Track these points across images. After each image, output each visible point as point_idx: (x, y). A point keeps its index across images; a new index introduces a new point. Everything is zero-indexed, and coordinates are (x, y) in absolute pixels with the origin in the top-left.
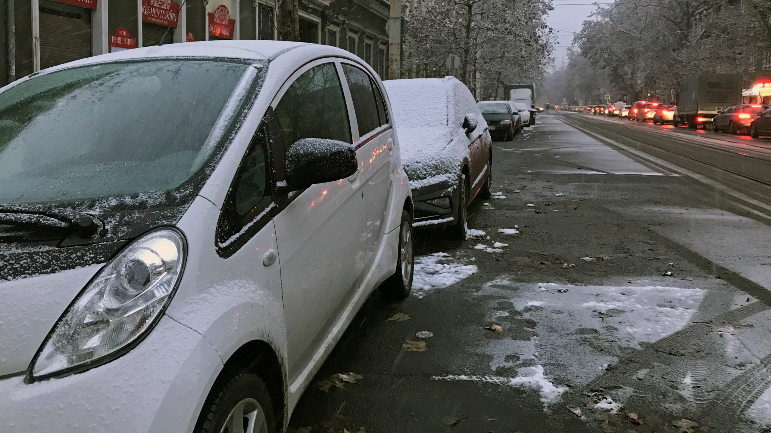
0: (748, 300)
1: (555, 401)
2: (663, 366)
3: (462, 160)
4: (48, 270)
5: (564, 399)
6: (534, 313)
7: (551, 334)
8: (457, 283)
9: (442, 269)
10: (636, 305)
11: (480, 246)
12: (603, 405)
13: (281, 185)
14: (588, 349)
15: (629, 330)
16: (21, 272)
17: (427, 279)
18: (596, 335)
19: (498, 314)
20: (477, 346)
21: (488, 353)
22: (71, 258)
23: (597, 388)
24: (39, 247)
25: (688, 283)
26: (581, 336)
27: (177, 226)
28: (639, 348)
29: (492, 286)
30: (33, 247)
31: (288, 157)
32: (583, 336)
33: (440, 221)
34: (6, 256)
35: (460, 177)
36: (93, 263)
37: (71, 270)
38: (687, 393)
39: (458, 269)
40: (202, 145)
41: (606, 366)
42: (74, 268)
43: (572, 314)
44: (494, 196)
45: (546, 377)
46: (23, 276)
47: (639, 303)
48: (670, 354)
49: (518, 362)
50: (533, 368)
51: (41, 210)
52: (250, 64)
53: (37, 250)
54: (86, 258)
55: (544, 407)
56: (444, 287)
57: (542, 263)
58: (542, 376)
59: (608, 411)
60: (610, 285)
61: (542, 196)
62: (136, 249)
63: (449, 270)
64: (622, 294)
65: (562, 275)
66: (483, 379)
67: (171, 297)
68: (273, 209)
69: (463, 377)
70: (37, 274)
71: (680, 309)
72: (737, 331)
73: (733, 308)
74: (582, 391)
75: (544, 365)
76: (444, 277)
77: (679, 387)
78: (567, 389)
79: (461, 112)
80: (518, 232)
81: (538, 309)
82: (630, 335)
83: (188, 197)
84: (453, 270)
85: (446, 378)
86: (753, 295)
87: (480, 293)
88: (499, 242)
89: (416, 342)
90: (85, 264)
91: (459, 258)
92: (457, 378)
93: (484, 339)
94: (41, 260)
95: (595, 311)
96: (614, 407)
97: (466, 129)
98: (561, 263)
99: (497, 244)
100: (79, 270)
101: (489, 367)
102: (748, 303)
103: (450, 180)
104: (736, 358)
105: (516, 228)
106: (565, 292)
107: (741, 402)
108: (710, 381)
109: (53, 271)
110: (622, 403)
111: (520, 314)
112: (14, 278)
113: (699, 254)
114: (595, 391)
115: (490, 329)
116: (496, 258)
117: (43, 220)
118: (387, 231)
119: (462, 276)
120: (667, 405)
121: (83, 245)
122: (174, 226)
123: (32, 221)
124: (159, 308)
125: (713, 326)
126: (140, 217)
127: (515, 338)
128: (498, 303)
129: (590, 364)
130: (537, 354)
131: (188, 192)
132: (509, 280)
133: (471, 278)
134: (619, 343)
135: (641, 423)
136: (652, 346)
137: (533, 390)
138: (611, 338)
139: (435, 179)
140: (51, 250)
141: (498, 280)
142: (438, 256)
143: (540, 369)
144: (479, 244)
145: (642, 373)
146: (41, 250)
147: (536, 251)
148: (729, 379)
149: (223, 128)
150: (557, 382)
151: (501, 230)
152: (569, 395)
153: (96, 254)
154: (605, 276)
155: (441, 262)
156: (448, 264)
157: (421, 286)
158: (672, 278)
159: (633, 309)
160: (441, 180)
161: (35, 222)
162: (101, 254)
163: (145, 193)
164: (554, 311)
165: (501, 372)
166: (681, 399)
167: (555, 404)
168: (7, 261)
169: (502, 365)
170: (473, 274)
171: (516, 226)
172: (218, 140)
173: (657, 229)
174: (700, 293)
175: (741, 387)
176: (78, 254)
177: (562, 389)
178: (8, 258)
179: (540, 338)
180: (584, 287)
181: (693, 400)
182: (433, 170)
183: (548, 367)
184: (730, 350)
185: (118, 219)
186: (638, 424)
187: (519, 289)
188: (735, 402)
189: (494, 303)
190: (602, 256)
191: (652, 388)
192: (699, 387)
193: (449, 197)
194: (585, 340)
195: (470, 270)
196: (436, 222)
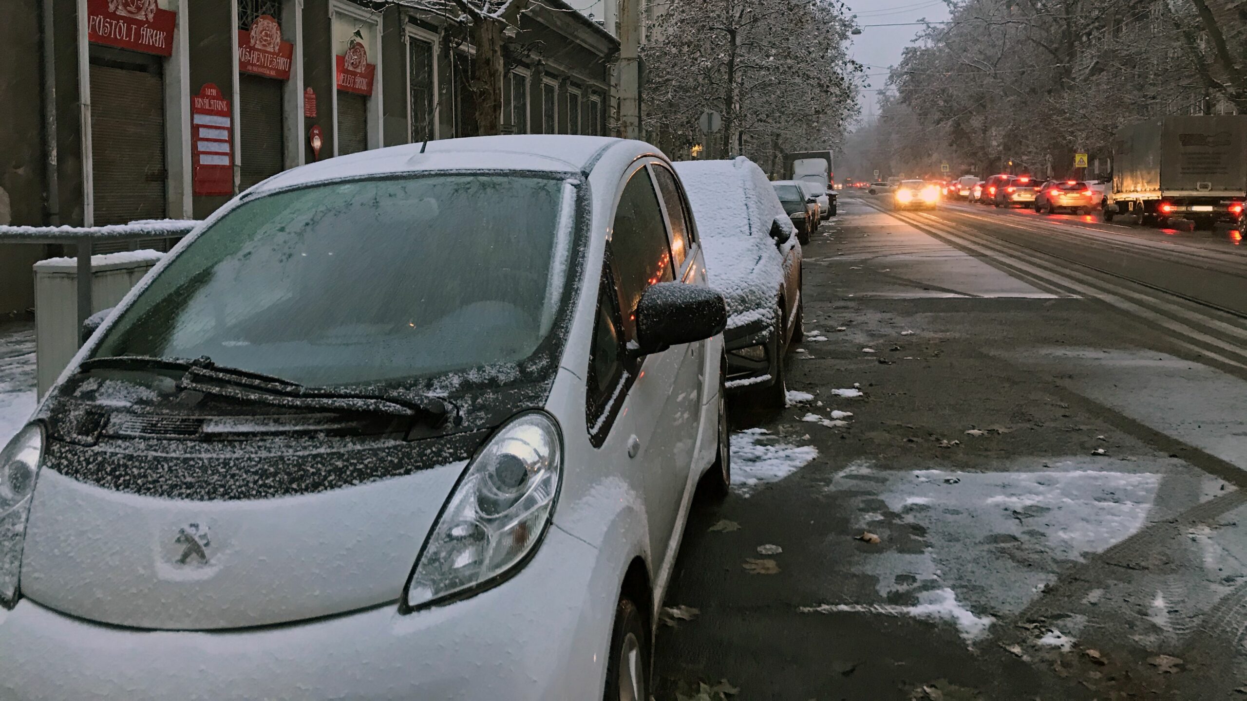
0: (1222, 488)
1: (982, 637)
2: (1121, 585)
3: (778, 287)
4: (402, 471)
5: (993, 634)
6: (918, 515)
7: (952, 544)
8: (794, 474)
9: (766, 454)
10: (1064, 500)
11: (811, 417)
12: (1049, 639)
13: (632, 348)
14: (1010, 564)
15: (1061, 534)
16: (367, 474)
17: (748, 469)
18: (1016, 543)
19: (867, 516)
20: (850, 563)
21: (870, 573)
22: (426, 455)
23: (1035, 617)
24: (383, 440)
25: (1130, 465)
26: (995, 545)
27: (546, 408)
28: (1082, 560)
29: (846, 477)
30: (374, 441)
31: (643, 310)
32: (998, 546)
33: (752, 380)
34: (343, 455)
35: (775, 312)
36: (454, 460)
37: (429, 470)
38: (1161, 620)
39: (788, 452)
40: (543, 298)
41: (1041, 586)
42: (431, 466)
43: (974, 514)
44: (809, 337)
45: (960, 604)
46: (372, 479)
47: (1067, 496)
48: (1128, 567)
49: (915, 585)
50: (939, 592)
51: (377, 393)
52: (562, 179)
53: (380, 445)
54: (445, 454)
55: (968, 645)
56: (776, 480)
57: (910, 441)
58: (955, 603)
59: (1058, 648)
60: (1018, 471)
61: (882, 336)
62: (503, 440)
63: (776, 455)
64: (1040, 483)
65: (944, 457)
66: (872, 609)
67: (555, 502)
68: (627, 379)
69: (843, 607)
70: (389, 477)
71: (1129, 504)
72: (1215, 532)
73: (1203, 500)
74: (1016, 622)
75: (953, 588)
76: (772, 465)
77: (1149, 612)
78: (994, 619)
79: (766, 212)
80: (861, 394)
81: (923, 508)
82: (1066, 542)
83: (547, 370)
84: (782, 454)
85: (819, 609)
86: (1229, 481)
87: (832, 488)
88: (839, 410)
89: (761, 561)
90: (444, 462)
91: (786, 437)
92: (834, 608)
93: (858, 553)
94: (389, 458)
95: (1006, 509)
96: (1065, 642)
97: (776, 238)
98: (938, 440)
99: (836, 413)
100: (439, 470)
101: (877, 592)
102: (1223, 492)
103: (764, 319)
104: (1220, 570)
105: (857, 388)
106: (956, 482)
107: (1237, 629)
108: (1190, 604)
109: (408, 472)
110: (1075, 636)
111: (898, 516)
112: (361, 482)
113: (1138, 421)
114: (1034, 622)
115: (862, 539)
116: (842, 435)
117: (384, 406)
118: (705, 401)
119: (799, 463)
120: (1137, 638)
121: (437, 437)
122: (542, 409)
123: (371, 407)
124: (545, 516)
125: (1181, 527)
126: (497, 398)
127: (901, 551)
128: (863, 501)
129: (1017, 584)
130: (939, 572)
131: (544, 362)
132: (868, 467)
133: (812, 466)
134: (1052, 554)
135: (1106, 662)
136: (1100, 557)
137: (946, 623)
138: (1039, 548)
139: (743, 318)
140: (399, 445)
141: (853, 468)
142: (753, 434)
143: (949, 594)
144: (810, 414)
145: (1095, 595)
146: (386, 445)
147: (896, 423)
148: (1216, 600)
149: (562, 274)
150: (979, 610)
151: (835, 391)
152: (999, 629)
153: (456, 449)
154: (1007, 458)
155: (758, 442)
156: (772, 446)
157: (743, 479)
158: (1106, 458)
159: (1060, 505)
160: (752, 319)
161: (375, 409)
162: (462, 448)
163: (493, 366)
164: (947, 511)
165: (896, 598)
166: (1155, 629)
167: (982, 641)
168: (347, 460)
169: (894, 590)
170: (814, 459)
171: (857, 384)
172: (561, 291)
173: (1067, 383)
174: (1151, 479)
175: (1234, 610)
176: (434, 449)
177: (987, 621)
178: (346, 456)
179: (937, 550)
180: (980, 475)
181: (1171, 629)
182: (740, 304)
183: (959, 591)
184: (1210, 560)
185: (470, 402)
186: (1102, 664)
187: (887, 480)
188: (1228, 629)
189: (858, 502)
190: (996, 427)
191: (1113, 616)
192: (1177, 611)
193: (764, 344)
194: (1003, 551)
195: (807, 453)
196: (746, 382)
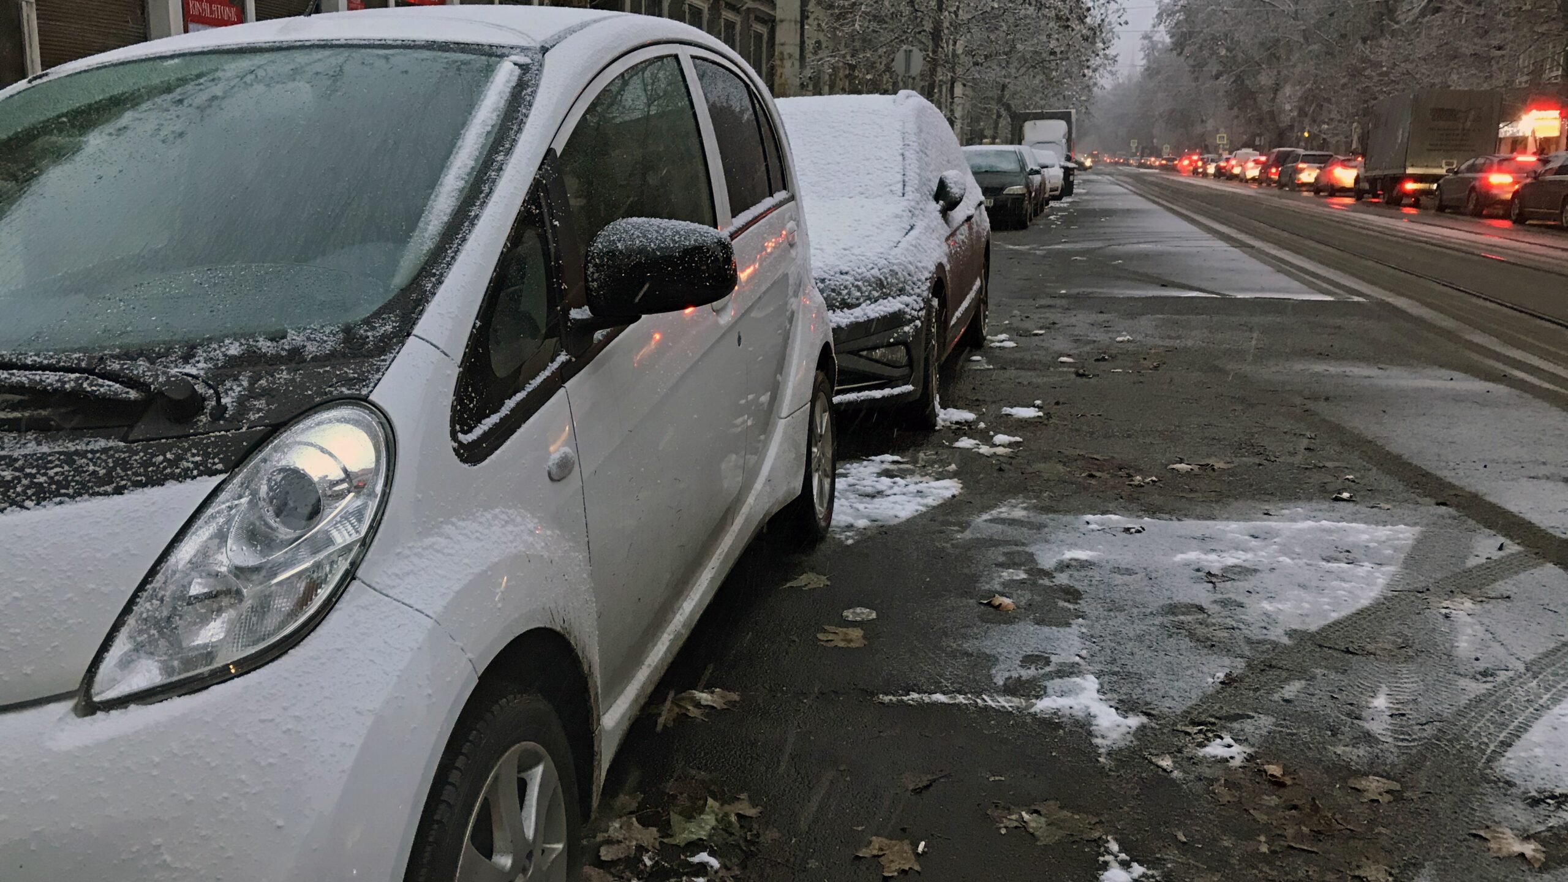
0: (1501, 548)
1: (1122, 744)
2: (1333, 676)
3: (933, 268)
4: (109, 489)
5: (1139, 739)
6: (1076, 574)
7: (1112, 614)
8: (922, 515)
9: (891, 488)
10: (1281, 559)
11: (965, 443)
12: (1215, 749)
13: (579, 317)
14: (1186, 643)
15: (1267, 606)
16: (51, 493)
17: (861, 507)
18: (1200, 617)
19: (1004, 574)
20: (965, 637)
21: (988, 651)
22: (154, 464)
23: (1203, 718)
24: (86, 440)
25: (1382, 515)
26: (1171, 618)
27: (372, 397)
28: (1285, 640)
29: (991, 521)
30: (72, 440)
31: (593, 258)
32: (1176, 619)
33: (887, 392)
34: (17, 460)
35: (927, 302)
36: (200, 475)
37: (156, 489)
38: (1377, 727)
39: (920, 487)
40: (413, 230)
41: (1221, 675)
42: (161, 483)
43: (1153, 575)
44: (993, 342)
45: (1103, 697)
46: (58, 499)
47: (1285, 555)
48: (1348, 651)
49: (1047, 669)
50: (1078, 680)
51: (83, 364)
52: (502, 56)
53: (81, 447)
54: (185, 464)
55: (1100, 755)
56: (896, 521)
57: (1091, 476)
58: (1096, 696)
59: (1225, 760)
60: (1227, 519)
61: (1088, 342)
62: (289, 446)
63: (905, 490)
64: (1253, 536)
65: (1131, 499)
66: (979, 701)
67: (365, 543)
68: (564, 365)
69: (940, 697)
70: (86, 497)
71: (1367, 566)
72: (1478, 607)
73: (1472, 562)
74: (1175, 724)
75: (1099, 675)
76: (895, 503)
77: (1364, 714)
78: (1144, 719)
79: (932, 167)
80: (1041, 414)
81: (1084, 565)
82: (1269, 616)
83: (391, 339)
84: (913, 488)
85: (905, 698)
86: (1512, 538)
87: (968, 535)
88: (1004, 433)
89: (844, 630)
90: (185, 476)
91: (924, 466)
92: (926, 698)
93: (979, 623)
94: (91, 468)
95: (1198, 570)
96: (1237, 753)
97: (941, 202)
98: (1129, 476)
99: (1001, 438)
100: (172, 488)
101: (990, 677)
102: (1501, 553)
103: (907, 310)
104: (1477, 659)
105: (1038, 407)
106: (1138, 532)
107: (1487, 744)
108: (1425, 704)
109: (119, 491)
110: (1253, 746)
111: (1048, 574)
112: (38, 504)
113: (1405, 457)
114: (1199, 724)
115: (989, 604)
116: (1000, 466)
117: (91, 385)
118: (784, 412)
119: (931, 501)
120: (1340, 750)
121: (178, 437)
122: (365, 399)
123: (67, 386)
124: (343, 565)
125: (1432, 599)
126: (293, 380)
127: (1039, 622)
128: (1005, 554)
129: (1189, 672)
130: (1084, 653)
131: (389, 328)
132: (1025, 509)
133: (950, 506)
134: (1246, 632)
135: (1289, 782)
136: (1312, 636)
137: (1076, 722)
138: (1230, 622)
139: (879, 308)
140: (111, 448)
141: (1003, 509)
142: (882, 462)
143: (1091, 683)
144: (965, 438)
145: (1292, 689)
146: (89, 448)
147: (1078, 452)
148: (1463, 701)
149: (455, 194)
150: (1125, 707)
151: (1007, 410)
152: (1149, 732)
153: (206, 455)
154: (1217, 502)
155: (888, 474)
156: (902, 478)
157: (850, 520)
158: (1351, 504)
159: (1274, 566)
160: (891, 310)
161: (73, 389)
162: (216, 455)
163: (299, 330)
164: (1117, 570)
165: (1013, 688)
166: (1368, 738)
167: (1121, 750)
168: (21, 469)
169: (1015, 675)
170: (954, 496)
171: (1038, 402)
172: (446, 219)
173: (1321, 407)
174: (1405, 534)
175: (1487, 716)
176: (168, 456)
177: (1134, 721)
178: (20, 462)
179: (1089, 623)
180: (1176, 523)
181: (1390, 740)
182: (874, 289)
183: (1106, 678)
184: (1464, 646)
185: (245, 384)
186: (1282, 785)
187: (1045, 526)
188: (1475, 744)
189: (997, 554)
190: (1211, 461)
191: (1309, 718)
192: (1403, 715)
193: (905, 344)
194: (1180, 626)
195: (947, 488)
196: (877, 394)
